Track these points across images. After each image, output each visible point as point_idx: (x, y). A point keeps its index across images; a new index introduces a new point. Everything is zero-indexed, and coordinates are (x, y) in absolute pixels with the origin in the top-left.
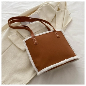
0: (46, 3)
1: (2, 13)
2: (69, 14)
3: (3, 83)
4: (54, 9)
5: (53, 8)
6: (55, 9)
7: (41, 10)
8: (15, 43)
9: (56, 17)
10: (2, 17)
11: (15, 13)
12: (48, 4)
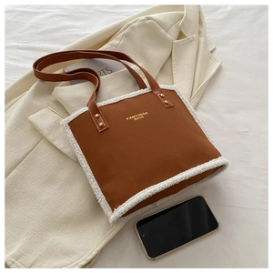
0: (143, 17)
2: (211, 49)
4: (168, 36)
5: (163, 31)
6: (171, 35)
7: (127, 36)
9: (173, 58)
10: (6, 58)
12: (148, 19)
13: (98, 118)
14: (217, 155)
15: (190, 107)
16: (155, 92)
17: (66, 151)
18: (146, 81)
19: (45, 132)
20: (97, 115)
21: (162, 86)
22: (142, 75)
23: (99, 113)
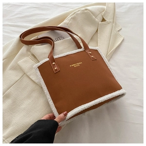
0: (83, 9)
1: (3, 25)
3: (6, 139)
5: (94, 17)
8: (28, 74)
9: (98, 32)
11: (25, 24)
12: (86, 10)
13: (54, 65)
14: (120, 88)
15: (106, 60)
16: (87, 51)
17: (37, 81)
18: (82, 45)
19: (26, 71)
20: (54, 63)
21: (90, 47)
22: (80, 41)
23: (54, 62)
